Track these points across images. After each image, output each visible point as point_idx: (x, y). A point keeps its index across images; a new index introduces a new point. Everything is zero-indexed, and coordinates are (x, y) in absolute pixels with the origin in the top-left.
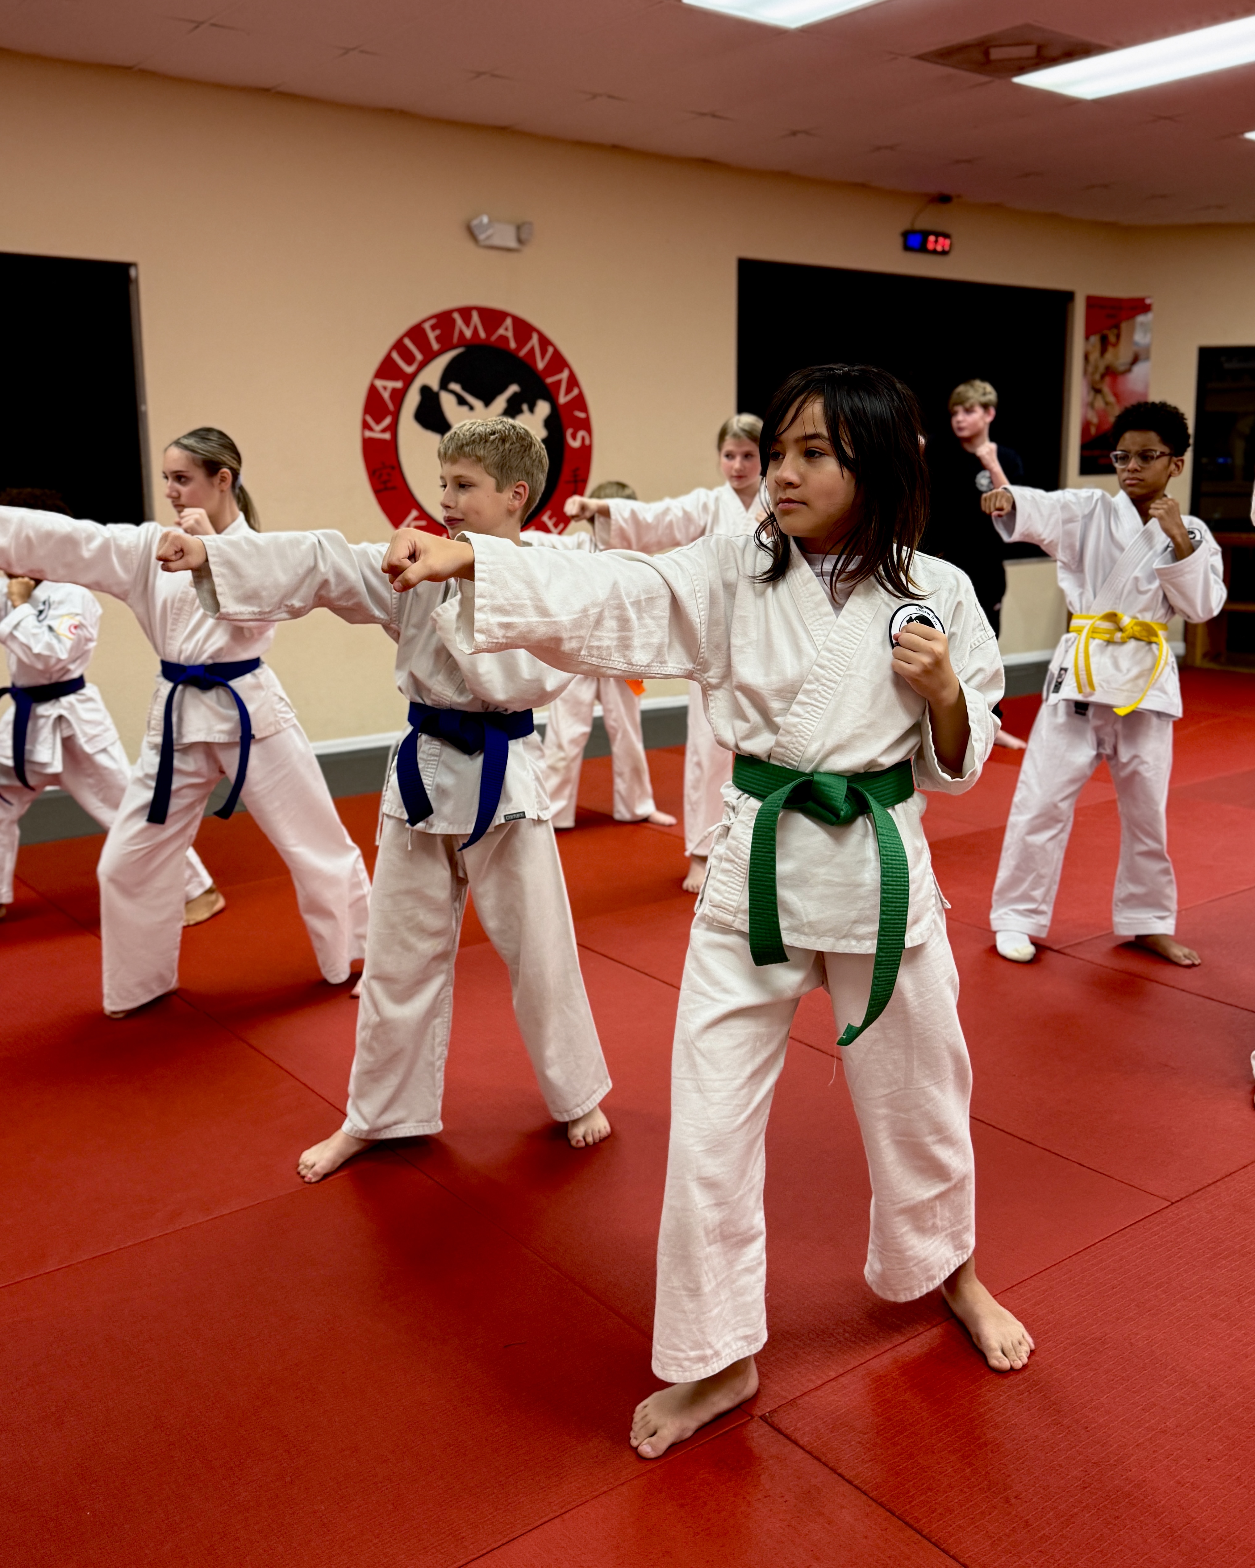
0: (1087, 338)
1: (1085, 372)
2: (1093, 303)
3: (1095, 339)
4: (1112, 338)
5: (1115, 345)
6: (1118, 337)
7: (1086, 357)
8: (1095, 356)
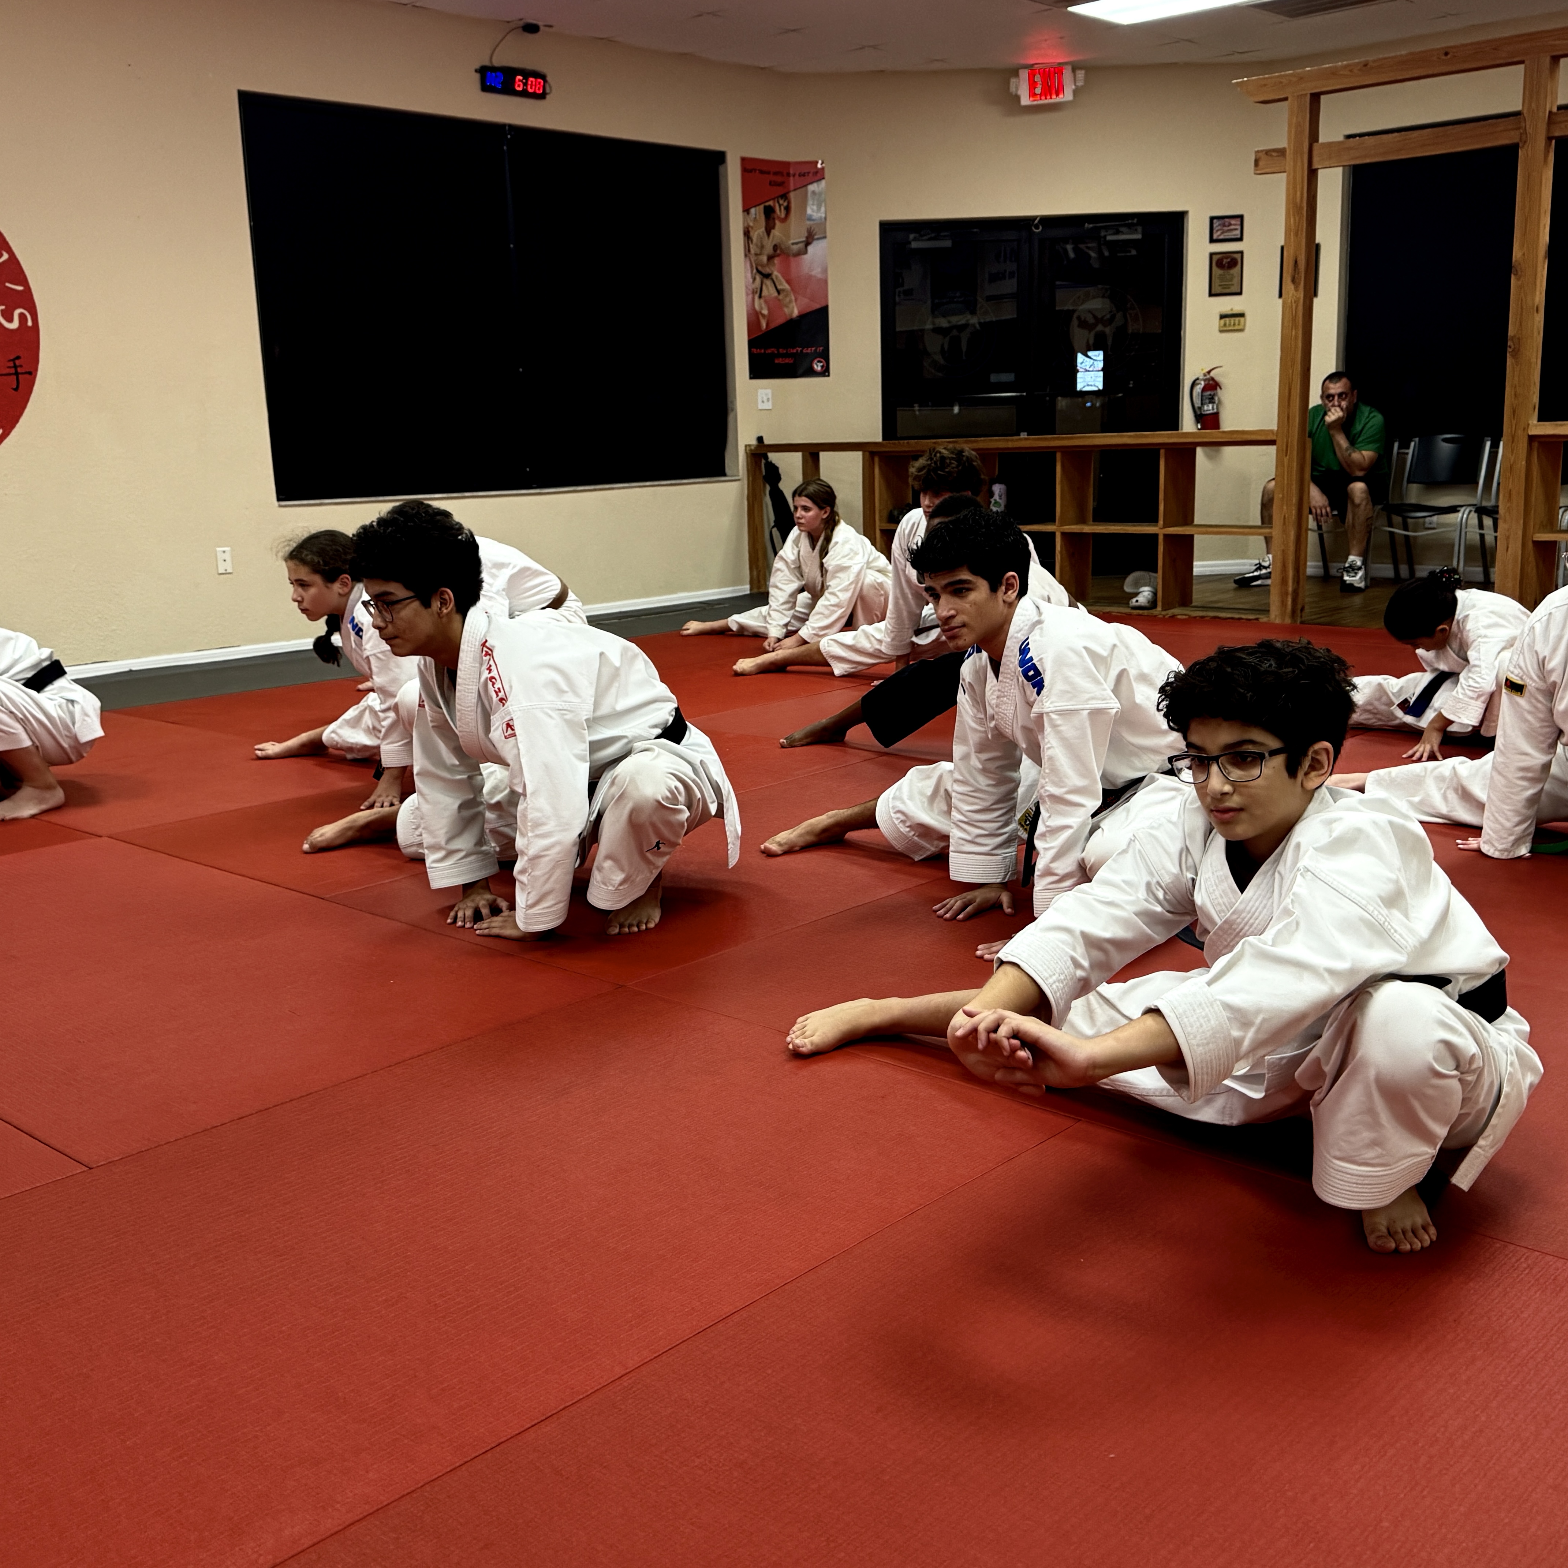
0: (746, 211)
1: (747, 252)
2: (749, 167)
3: (757, 212)
4: (780, 212)
5: (784, 220)
6: (788, 209)
7: (747, 234)
8: (758, 232)
